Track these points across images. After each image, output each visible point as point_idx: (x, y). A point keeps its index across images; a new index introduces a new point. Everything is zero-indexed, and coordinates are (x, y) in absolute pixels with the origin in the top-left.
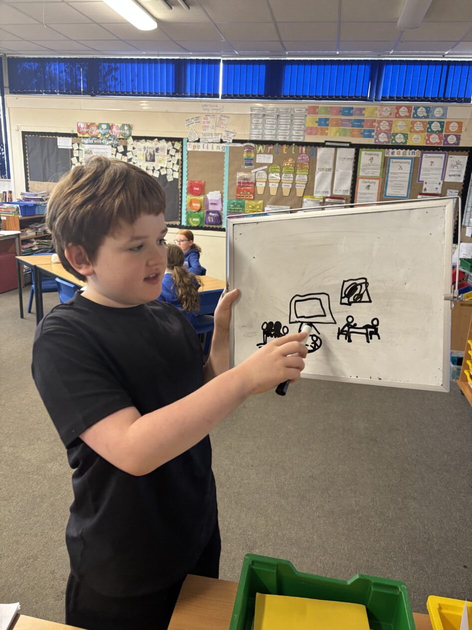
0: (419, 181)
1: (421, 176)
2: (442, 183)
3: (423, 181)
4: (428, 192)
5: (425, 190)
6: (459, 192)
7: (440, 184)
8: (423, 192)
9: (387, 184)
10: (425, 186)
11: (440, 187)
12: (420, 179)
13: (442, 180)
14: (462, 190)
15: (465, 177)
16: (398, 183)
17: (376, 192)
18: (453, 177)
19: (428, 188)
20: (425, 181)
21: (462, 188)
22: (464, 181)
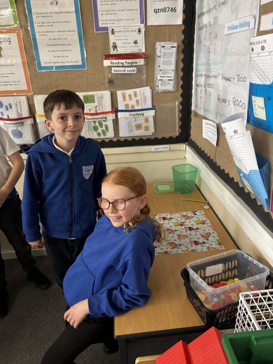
0: (98, 29)
1: (100, 18)
2: (143, 30)
3: (106, 29)
4: (121, 51)
5: (115, 47)
6: (179, 47)
7: (140, 31)
8: (112, 52)
9: (35, 39)
10: (112, 39)
11: (141, 38)
12: (101, 25)
13: (142, 23)
14: (183, 42)
15: (184, 12)
16: (57, 35)
17: (18, 60)
18: (162, 14)
19: (119, 44)
20: (110, 26)
21: (183, 37)
22: (184, 21)
